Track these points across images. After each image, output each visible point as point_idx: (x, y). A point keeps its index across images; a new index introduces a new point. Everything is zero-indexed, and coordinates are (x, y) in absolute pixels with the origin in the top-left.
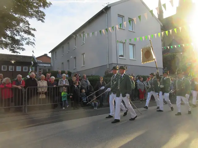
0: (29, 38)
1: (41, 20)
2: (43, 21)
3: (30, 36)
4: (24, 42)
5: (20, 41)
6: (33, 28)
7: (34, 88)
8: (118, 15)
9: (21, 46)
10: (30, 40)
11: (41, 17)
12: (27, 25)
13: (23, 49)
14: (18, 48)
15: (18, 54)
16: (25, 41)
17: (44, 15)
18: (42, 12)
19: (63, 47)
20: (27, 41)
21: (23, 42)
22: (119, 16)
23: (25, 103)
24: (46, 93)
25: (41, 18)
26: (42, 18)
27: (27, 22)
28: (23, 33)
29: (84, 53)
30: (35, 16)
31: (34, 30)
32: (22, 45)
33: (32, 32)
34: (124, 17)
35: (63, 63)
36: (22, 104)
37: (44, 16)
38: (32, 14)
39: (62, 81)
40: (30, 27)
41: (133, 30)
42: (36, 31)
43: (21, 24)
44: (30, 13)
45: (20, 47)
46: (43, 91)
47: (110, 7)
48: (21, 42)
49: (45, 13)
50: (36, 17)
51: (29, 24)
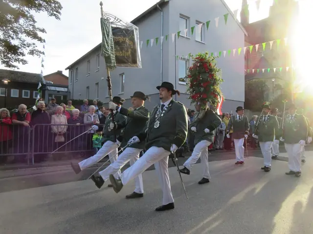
0: (34, 44)
1: (55, 15)
2: (57, 18)
3: (35, 41)
4: (26, 51)
5: (19, 48)
6: (41, 28)
7: (46, 127)
8: (180, 14)
9: (21, 57)
10: (36, 48)
11: (55, 10)
12: (31, 23)
13: (24, 62)
14: (16, 60)
15: (16, 70)
16: (27, 48)
17: (60, 7)
18: (57, 3)
19: (89, 62)
20: (31, 48)
21: (24, 49)
22: (182, 16)
23: (31, 149)
24: (64, 135)
25: (55, 13)
26: (57, 12)
27: (31, 17)
28: (25, 35)
29: (123, 73)
30: (45, 8)
31: (43, 31)
32: (23, 54)
33: (40, 34)
34: (189, 18)
35: (88, 88)
36: (26, 151)
37: (61, 9)
38: (40, 5)
39: (89, 117)
40: (37, 25)
41: (201, 41)
42: (46, 33)
43: (22, 21)
44: (36, 2)
45: (18, 59)
46: (60, 130)
47: (168, 1)
48: (20, 50)
49: (62, 5)
50: (46, 10)
51: (34, 21)
